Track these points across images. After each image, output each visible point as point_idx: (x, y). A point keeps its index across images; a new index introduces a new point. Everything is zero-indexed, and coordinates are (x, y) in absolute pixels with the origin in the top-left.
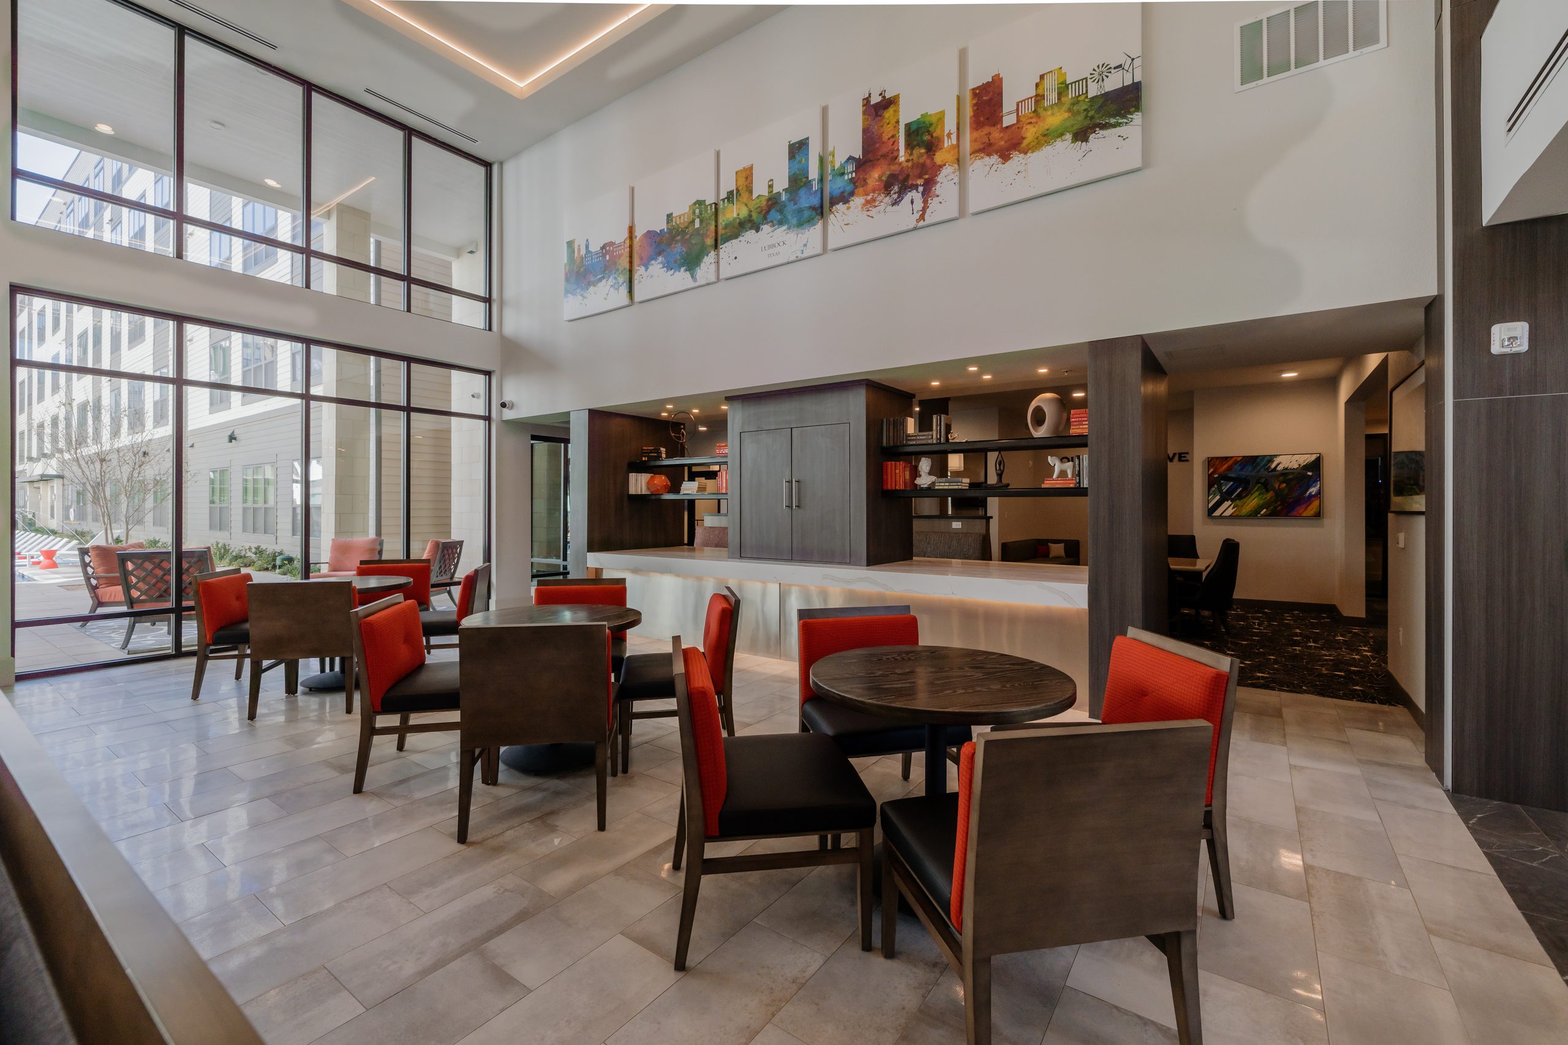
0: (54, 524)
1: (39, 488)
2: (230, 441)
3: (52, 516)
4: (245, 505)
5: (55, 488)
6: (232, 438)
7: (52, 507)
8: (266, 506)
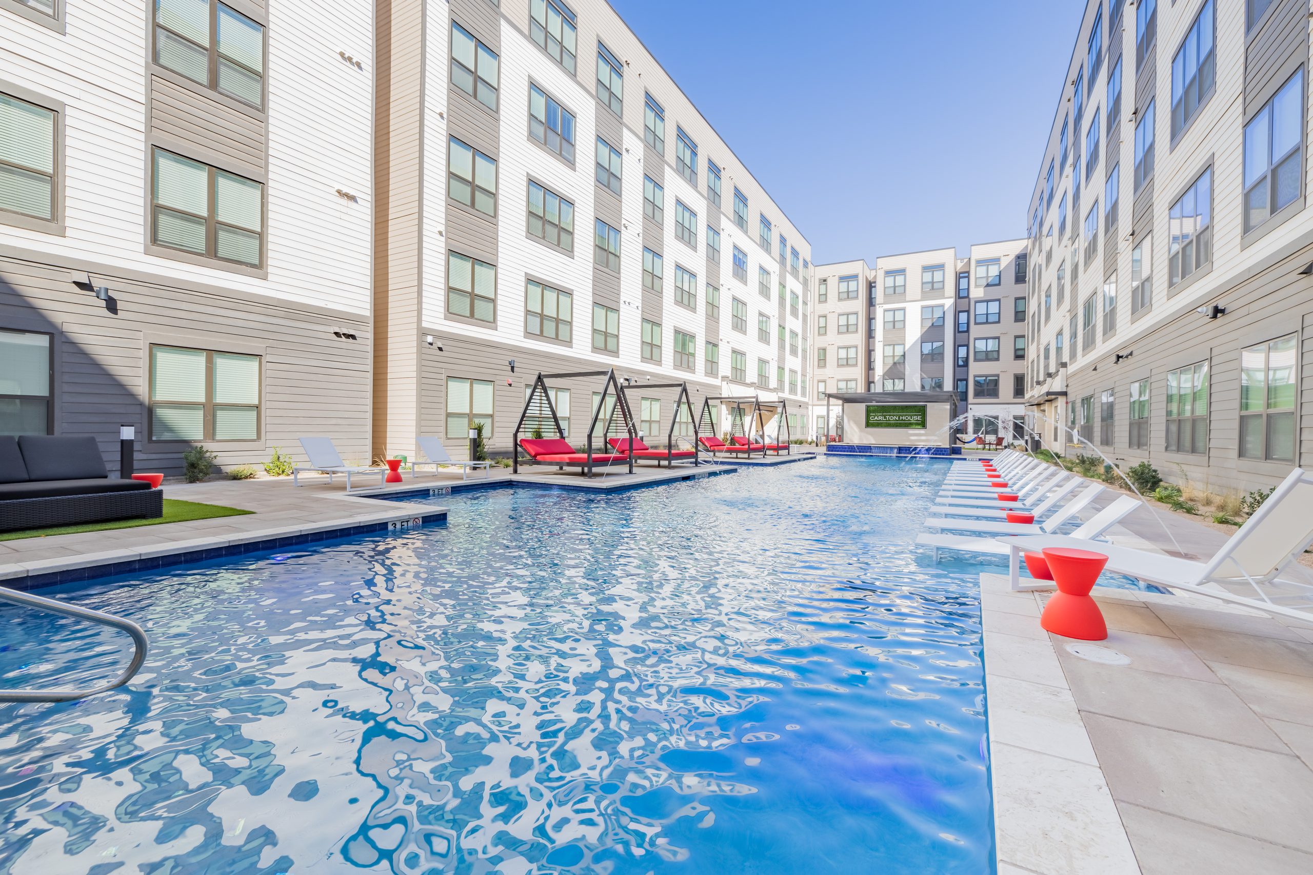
0: (1057, 447)
1: (1044, 411)
2: (1215, 317)
3: (1056, 440)
4: (1244, 413)
5: (1059, 408)
6: (1217, 312)
7: (1056, 429)
8: (1271, 411)
